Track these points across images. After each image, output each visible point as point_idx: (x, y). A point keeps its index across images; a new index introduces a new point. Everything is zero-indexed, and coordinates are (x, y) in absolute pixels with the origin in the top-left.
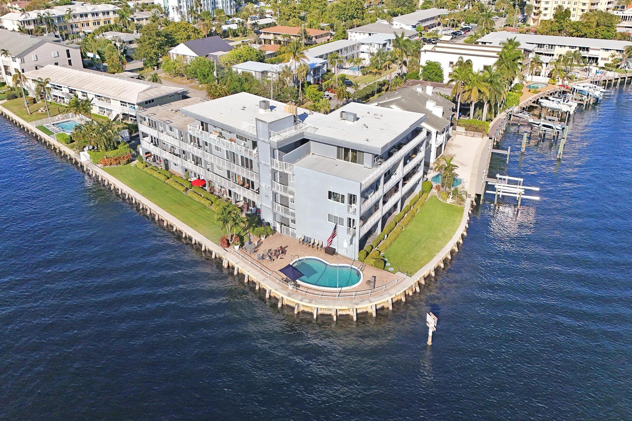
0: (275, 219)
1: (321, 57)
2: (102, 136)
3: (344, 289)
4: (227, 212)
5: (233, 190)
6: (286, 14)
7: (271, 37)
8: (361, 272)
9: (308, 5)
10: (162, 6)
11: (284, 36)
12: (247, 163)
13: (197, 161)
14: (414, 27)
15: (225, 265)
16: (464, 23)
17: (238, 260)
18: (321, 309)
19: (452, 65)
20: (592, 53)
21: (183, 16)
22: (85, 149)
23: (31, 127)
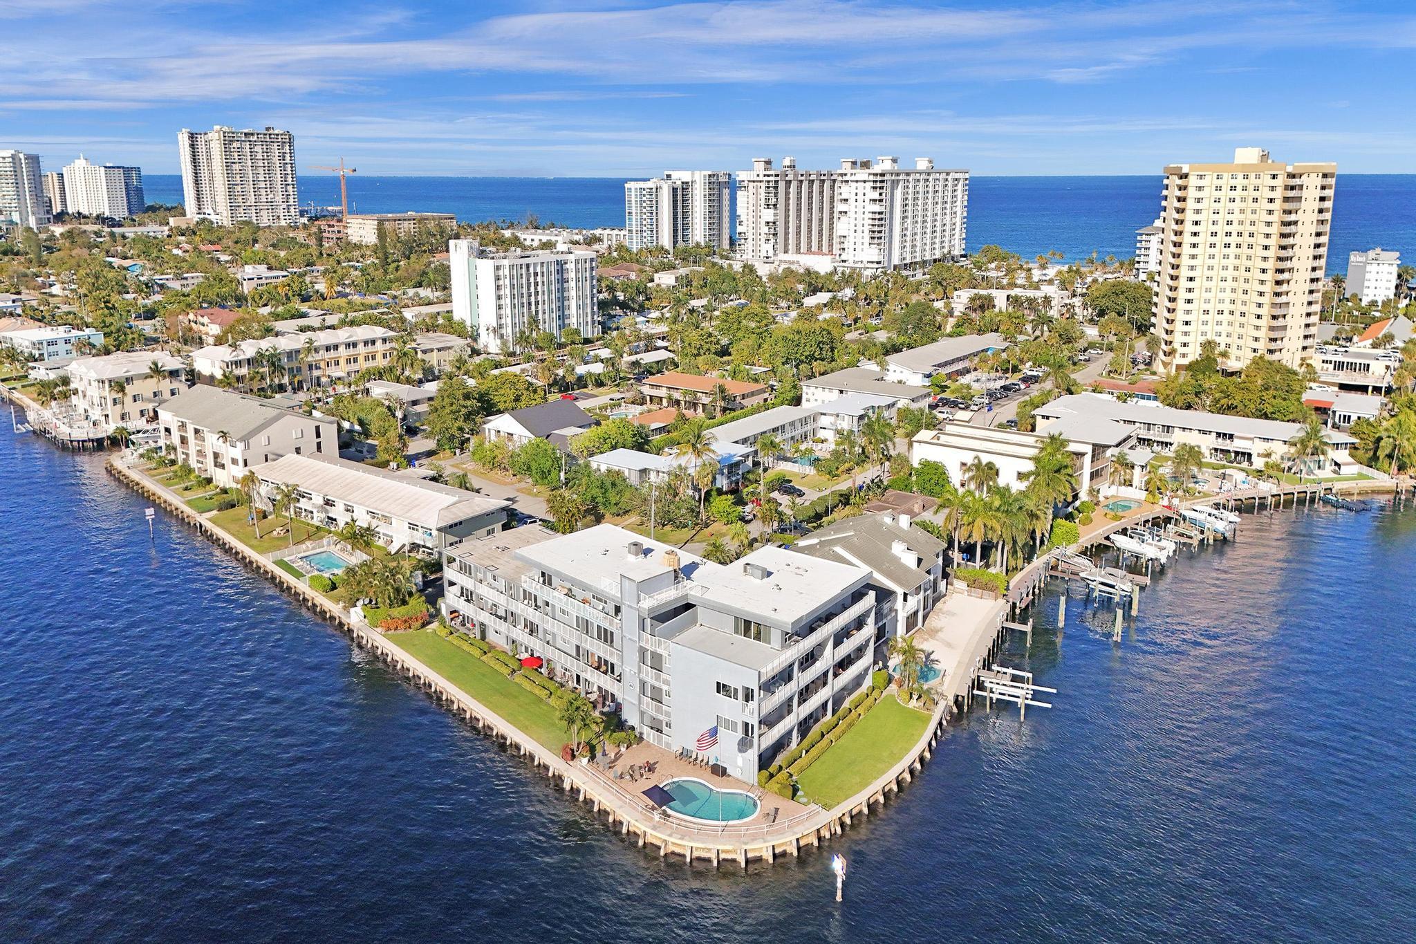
0: (642, 722)
1: (744, 441)
2: (387, 584)
3: (731, 823)
4: (574, 708)
5: (582, 675)
6: (693, 345)
7: (663, 392)
8: (758, 802)
9: (735, 326)
10: (468, 323)
11: (685, 393)
12: (606, 636)
13: (532, 629)
14: (929, 376)
15: (567, 786)
16: (1030, 363)
17: (586, 779)
18: (697, 849)
19: (964, 468)
20: (1238, 445)
21: (504, 343)
22: (358, 604)
23: (266, 561)
